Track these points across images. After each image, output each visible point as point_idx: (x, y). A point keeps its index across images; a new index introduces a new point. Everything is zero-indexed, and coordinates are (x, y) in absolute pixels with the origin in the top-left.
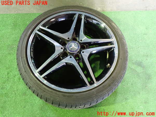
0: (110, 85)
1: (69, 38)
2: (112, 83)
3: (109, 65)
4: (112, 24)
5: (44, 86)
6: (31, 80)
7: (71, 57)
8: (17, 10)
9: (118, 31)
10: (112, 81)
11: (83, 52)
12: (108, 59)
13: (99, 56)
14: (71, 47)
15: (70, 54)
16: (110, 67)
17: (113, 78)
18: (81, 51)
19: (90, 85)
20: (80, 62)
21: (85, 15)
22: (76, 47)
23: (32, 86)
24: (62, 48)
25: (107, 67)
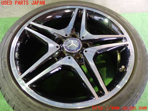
0: (129, 97)
1: (66, 35)
2: (132, 93)
3: (123, 67)
4: (122, 19)
5: (29, 98)
6: (11, 89)
7: (69, 58)
8: (10, 14)
9: (130, 26)
10: (131, 91)
11: (86, 51)
12: (119, 62)
13: (104, 61)
14: (70, 46)
15: (68, 54)
16: (125, 70)
17: (132, 85)
18: (83, 50)
19: (99, 97)
20: (83, 65)
21: (86, 10)
22: (76, 45)
23: (11, 99)
24: (57, 47)
25: (121, 71)
